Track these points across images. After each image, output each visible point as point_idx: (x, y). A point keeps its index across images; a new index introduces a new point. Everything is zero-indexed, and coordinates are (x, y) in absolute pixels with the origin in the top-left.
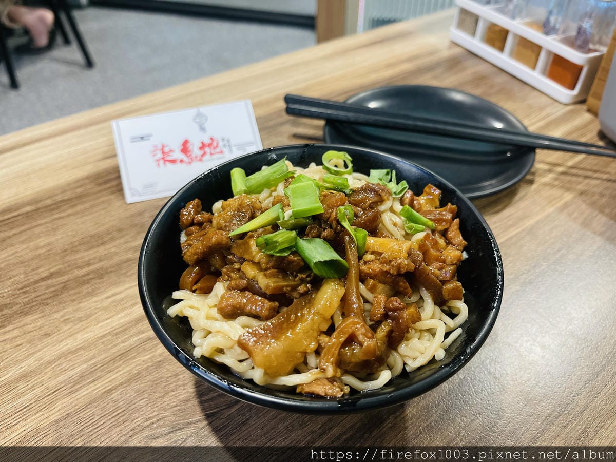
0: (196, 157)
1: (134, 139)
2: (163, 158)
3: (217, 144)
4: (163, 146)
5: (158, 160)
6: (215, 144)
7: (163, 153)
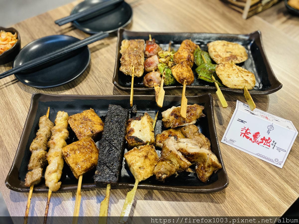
0: (257, 141)
1: (239, 120)
2: (244, 134)
3: (270, 142)
4: (248, 129)
5: (242, 133)
6: (269, 141)
7: (246, 132)
